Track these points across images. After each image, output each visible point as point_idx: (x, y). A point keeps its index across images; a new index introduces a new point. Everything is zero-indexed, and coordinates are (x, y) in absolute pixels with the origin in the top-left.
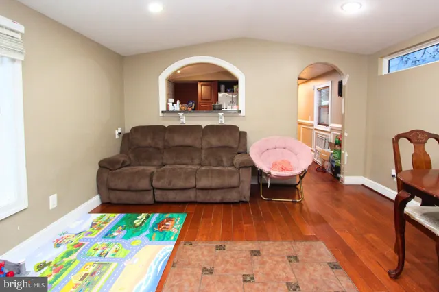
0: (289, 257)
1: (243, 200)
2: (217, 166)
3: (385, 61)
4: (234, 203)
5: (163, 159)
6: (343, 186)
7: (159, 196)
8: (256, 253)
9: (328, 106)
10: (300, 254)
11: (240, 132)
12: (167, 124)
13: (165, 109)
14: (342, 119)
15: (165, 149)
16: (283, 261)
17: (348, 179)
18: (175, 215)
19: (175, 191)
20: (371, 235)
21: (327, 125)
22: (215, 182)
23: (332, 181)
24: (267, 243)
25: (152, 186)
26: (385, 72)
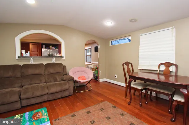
0: (100, 109)
1: (71, 94)
2: (54, 82)
3: (111, 41)
4: (67, 97)
5: (21, 82)
6: (100, 83)
7: (24, 103)
8: (89, 112)
9: (90, 56)
10: (103, 107)
11: (64, 66)
12: (21, 64)
13: (20, 56)
14: (98, 60)
15: (22, 77)
16: (99, 112)
17: (101, 80)
18: (39, 110)
19: (36, 98)
20: (117, 95)
21: (90, 62)
22: (58, 89)
23: (95, 82)
24: (90, 108)
25: (20, 98)
26: (111, 45)
